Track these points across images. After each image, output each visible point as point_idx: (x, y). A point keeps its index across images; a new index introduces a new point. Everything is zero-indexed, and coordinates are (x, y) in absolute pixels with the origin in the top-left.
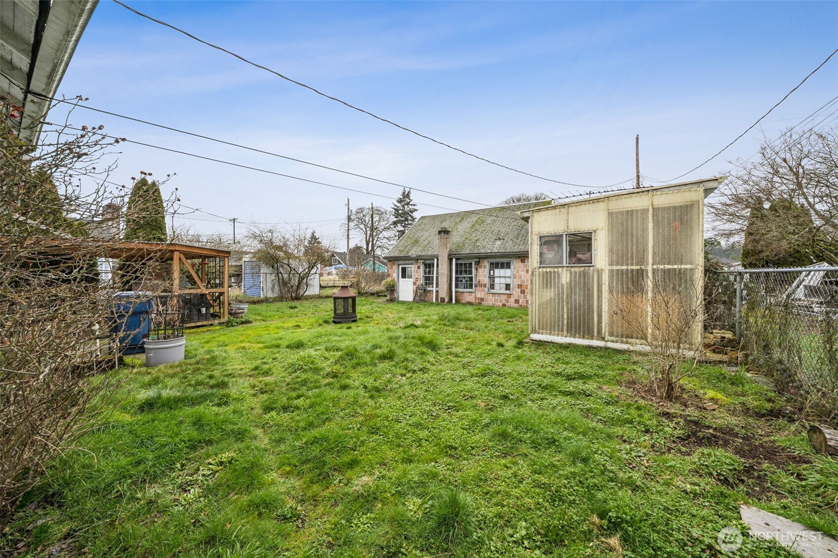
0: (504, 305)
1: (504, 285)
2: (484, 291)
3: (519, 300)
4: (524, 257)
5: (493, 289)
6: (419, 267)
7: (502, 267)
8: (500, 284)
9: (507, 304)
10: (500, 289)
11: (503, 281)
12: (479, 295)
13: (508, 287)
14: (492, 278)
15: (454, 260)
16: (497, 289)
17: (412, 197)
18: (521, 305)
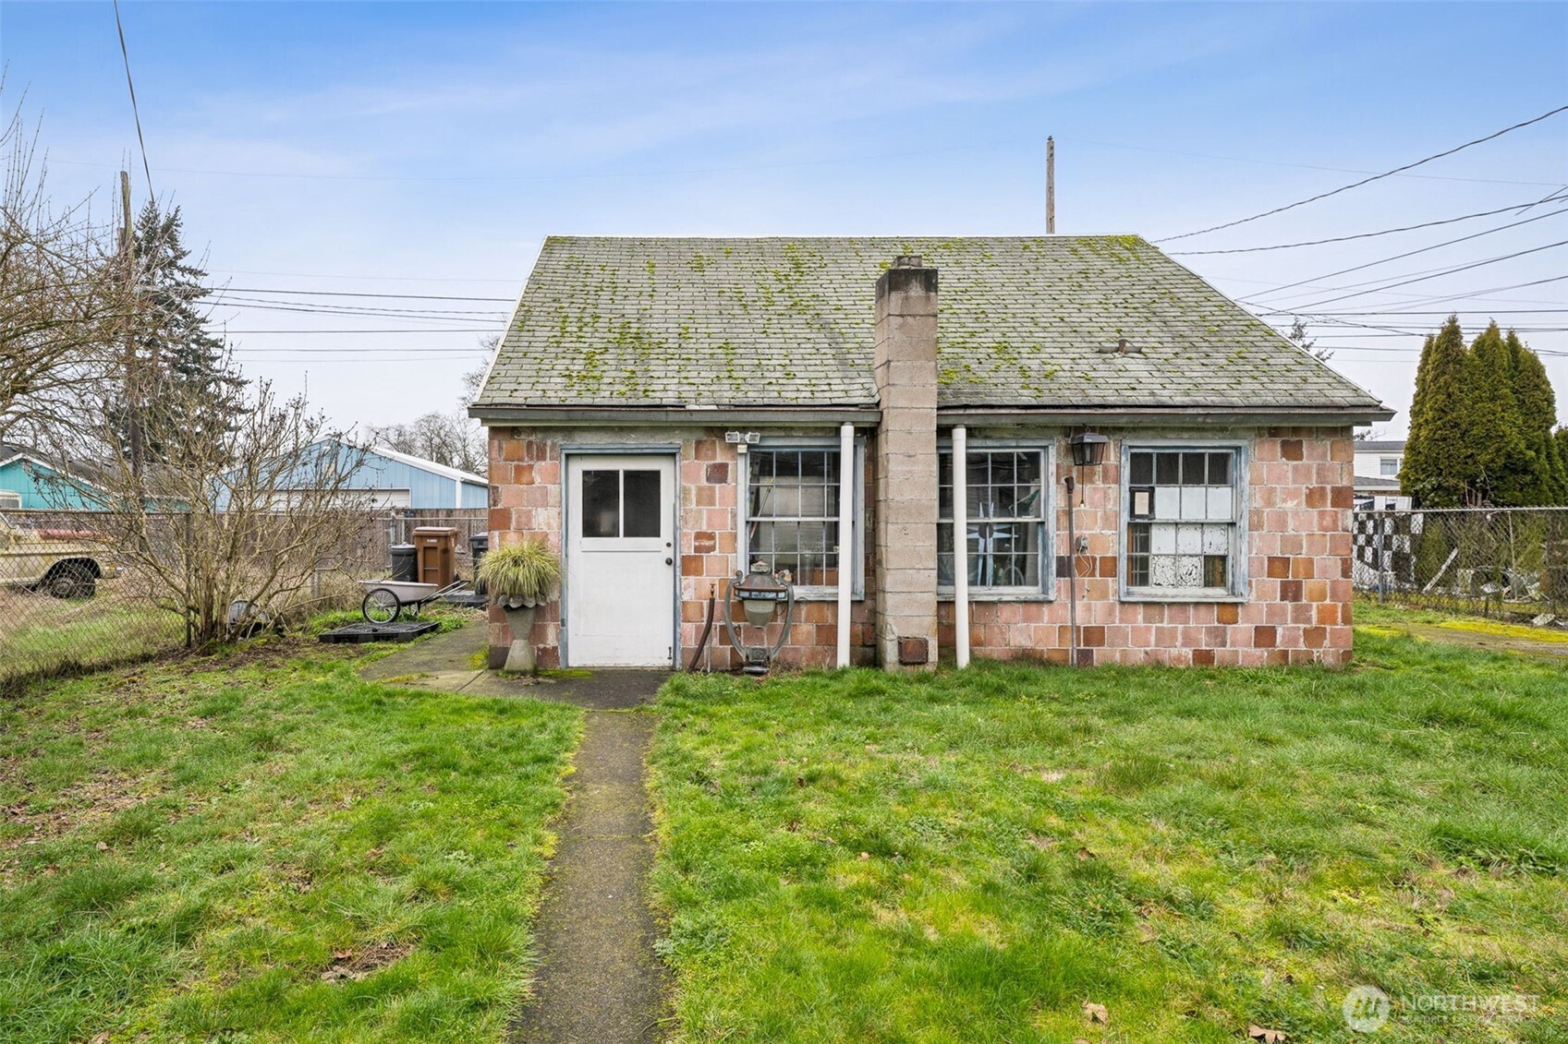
0: (1204, 658)
1: (1199, 562)
2: (1104, 596)
3: (1272, 631)
4: (1296, 430)
5: (1144, 580)
6: (719, 473)
7: (1194, 477)
8: (1176, 557)
9: (1218, 651)
10: (1179, 581)
11: (1191, 541)
12: (1090, 612)
13: (1215, 569)
14: (1140, 530)
15: (960, 435)
16: (1162, 586)
17: (185, 239)
18: (1285, 654)
